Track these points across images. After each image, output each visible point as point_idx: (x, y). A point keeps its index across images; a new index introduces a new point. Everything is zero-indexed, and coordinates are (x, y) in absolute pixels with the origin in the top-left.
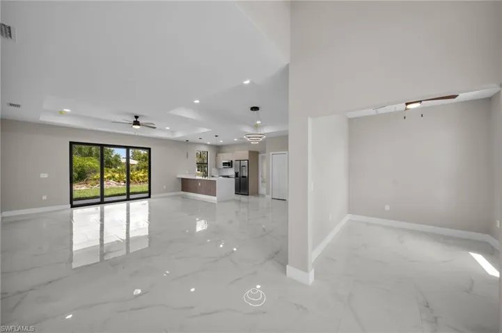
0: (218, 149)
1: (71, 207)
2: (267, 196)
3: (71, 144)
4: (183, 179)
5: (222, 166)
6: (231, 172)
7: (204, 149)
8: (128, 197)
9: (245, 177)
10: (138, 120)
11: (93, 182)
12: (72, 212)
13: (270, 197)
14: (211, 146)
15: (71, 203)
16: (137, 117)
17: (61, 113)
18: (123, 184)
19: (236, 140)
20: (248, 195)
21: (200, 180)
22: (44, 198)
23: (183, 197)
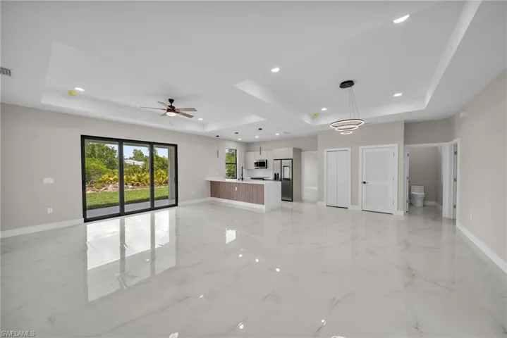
0: (248, 146)
1: (85, 221)
2: (319, 203)
3: (83, 138)
4: (212, 182)
5: (253, 166)
6: (268, 173)
7: (233, 146)
8: (152, 205)
9: (288, 179)
10: (173, 105)
11: (98, 185)
12: (86, 228)
13: (324, 204)
14: (240, 143)
15: (84, 216)
16: (171, 101)
17: (71, 94)
18: (131, 186)
19: (277, 134)
20: (292, 201)
21: (236, 183)
22: (50, 210)
23: (212, 204)
